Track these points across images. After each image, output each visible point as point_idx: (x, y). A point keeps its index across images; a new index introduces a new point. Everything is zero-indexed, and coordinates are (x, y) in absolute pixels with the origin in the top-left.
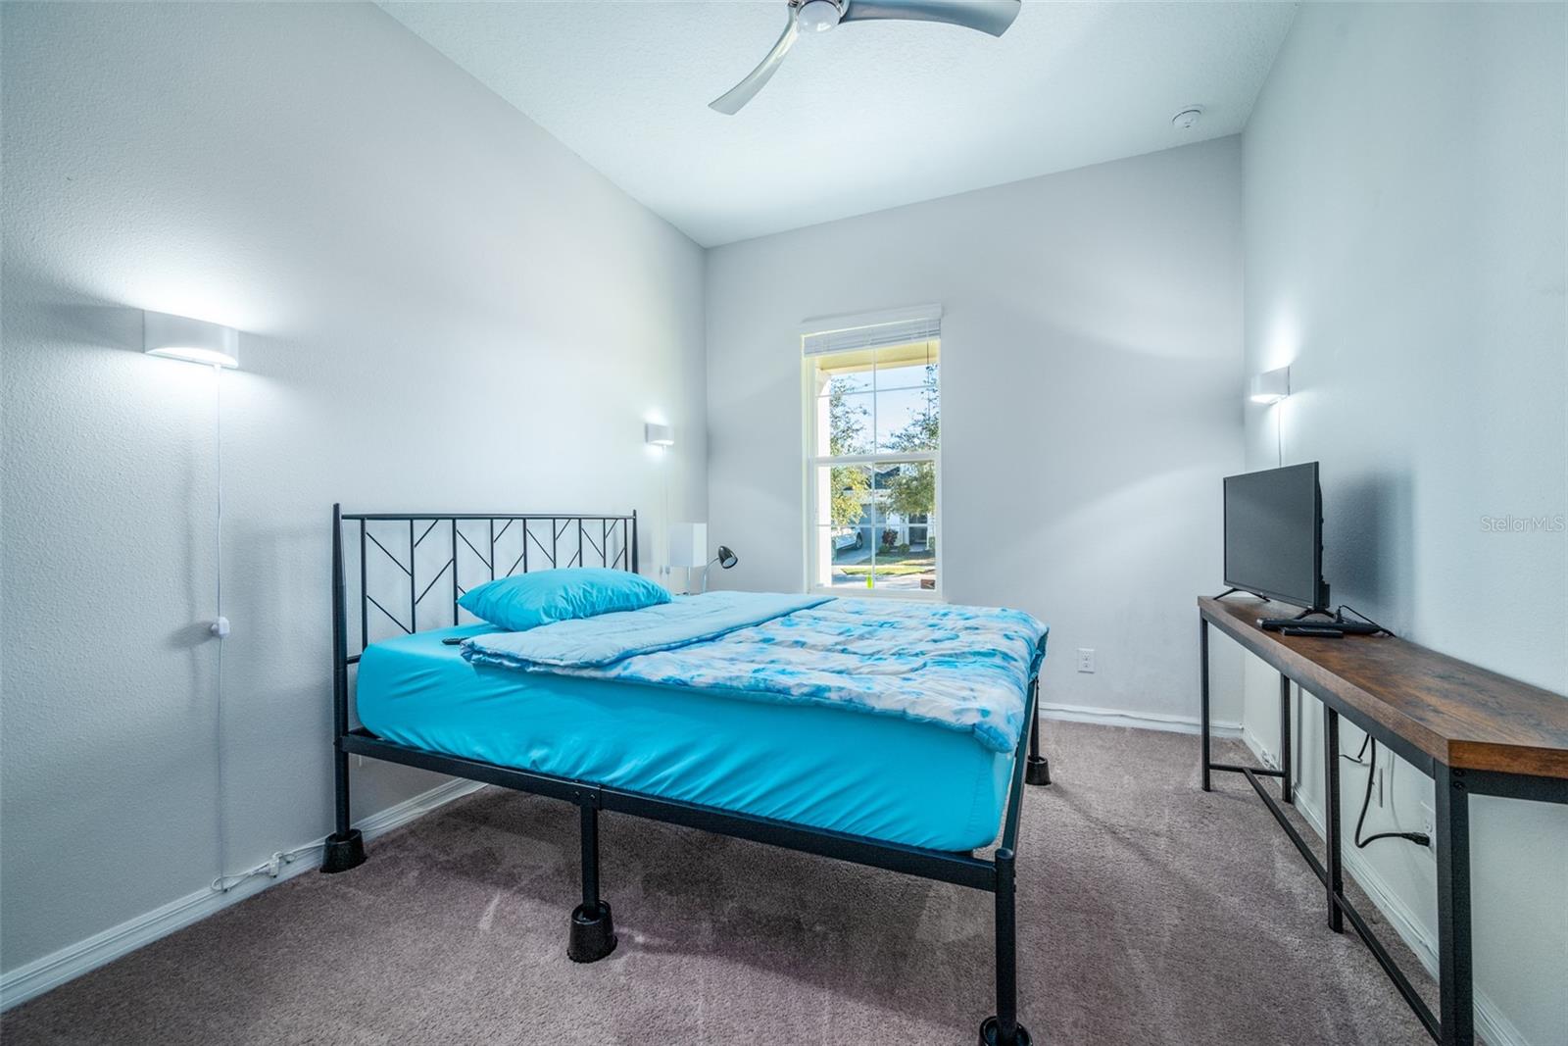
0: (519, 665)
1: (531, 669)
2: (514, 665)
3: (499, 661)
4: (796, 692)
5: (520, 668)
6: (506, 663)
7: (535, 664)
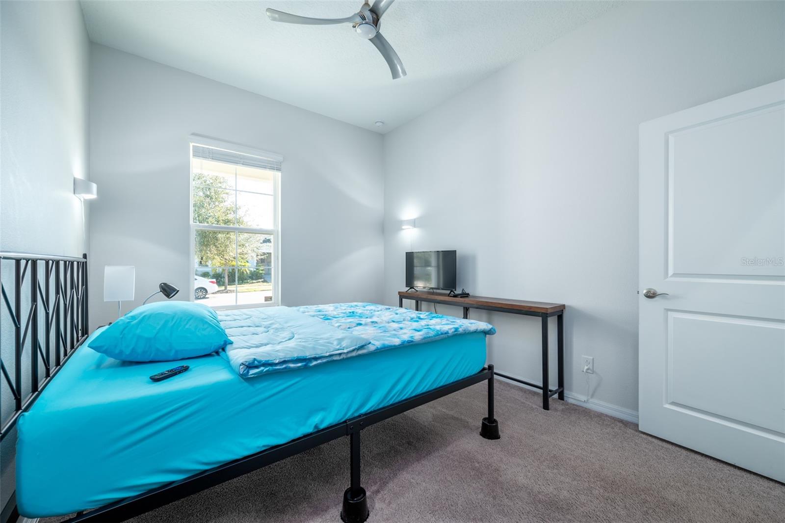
0: (304, 364)
1: (314, 363)
2: (300, 365)
3: (284, 366)
4: (450, 332)
5: (305, 365)
6: (292, 365)
7: (316, 359)
